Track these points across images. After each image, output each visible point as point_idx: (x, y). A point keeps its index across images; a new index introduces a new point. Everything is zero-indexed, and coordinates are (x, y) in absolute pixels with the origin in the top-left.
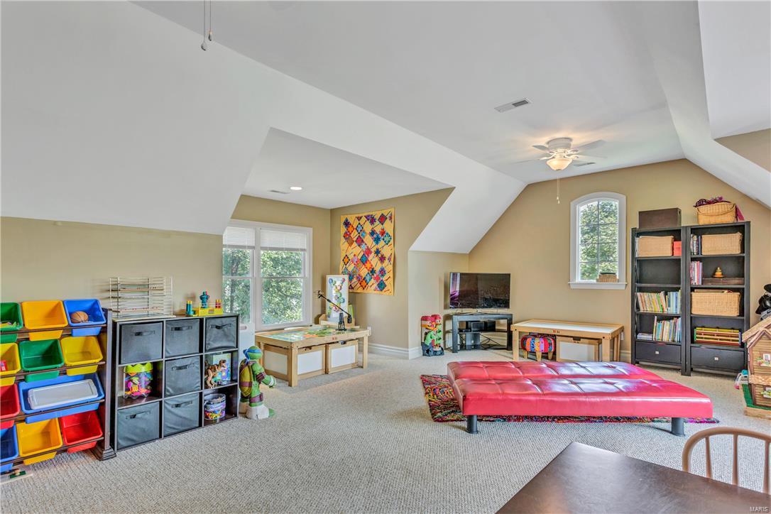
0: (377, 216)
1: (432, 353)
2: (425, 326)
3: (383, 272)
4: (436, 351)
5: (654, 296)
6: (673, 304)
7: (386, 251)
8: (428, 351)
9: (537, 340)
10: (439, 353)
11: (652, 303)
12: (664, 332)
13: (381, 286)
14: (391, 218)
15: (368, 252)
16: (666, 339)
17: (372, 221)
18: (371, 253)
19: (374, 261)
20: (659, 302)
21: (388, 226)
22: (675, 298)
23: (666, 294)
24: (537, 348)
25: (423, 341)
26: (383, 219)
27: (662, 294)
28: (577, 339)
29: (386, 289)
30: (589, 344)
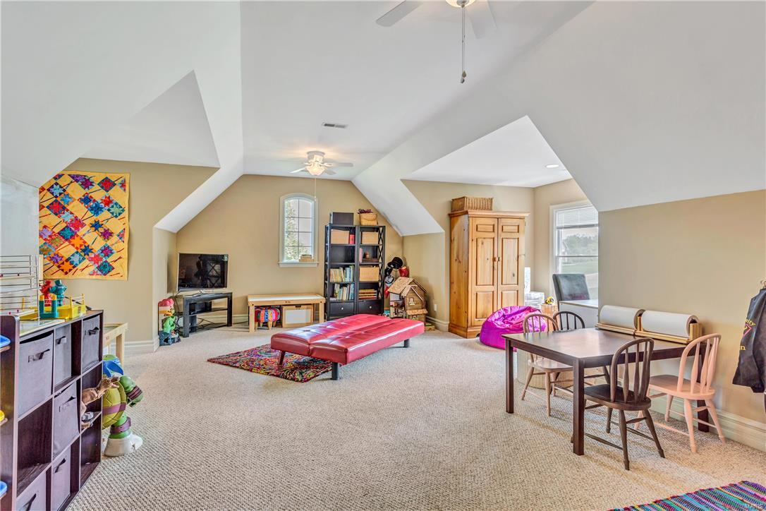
0: (97, 177)
1: (170, 341)
2: (162, 312)
3: (107, 251)
4: (174, 339)
5: (337, 270)
6: (348, 276)
7: (115, 226)
8: (166, 340)
9: (270, 312)
10: (176, 340)
11: (337, 275)
12: (343, 295)
13: (105, 269)
14: (123, 185)
15: (78, 223)
16: (345, 299)
17: (87, 183)
18: (83, 225)
19: (88, 236)
20: (340, 274)
21: (116, 194)
22: (349, 271)
23: (344, 269)
24: (270, 318)
25: (161, 329)
26: (107, 184)
27: (342, 269)
28: (298, 306)
29: (113, 272)
30: (307, 308)
